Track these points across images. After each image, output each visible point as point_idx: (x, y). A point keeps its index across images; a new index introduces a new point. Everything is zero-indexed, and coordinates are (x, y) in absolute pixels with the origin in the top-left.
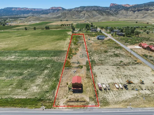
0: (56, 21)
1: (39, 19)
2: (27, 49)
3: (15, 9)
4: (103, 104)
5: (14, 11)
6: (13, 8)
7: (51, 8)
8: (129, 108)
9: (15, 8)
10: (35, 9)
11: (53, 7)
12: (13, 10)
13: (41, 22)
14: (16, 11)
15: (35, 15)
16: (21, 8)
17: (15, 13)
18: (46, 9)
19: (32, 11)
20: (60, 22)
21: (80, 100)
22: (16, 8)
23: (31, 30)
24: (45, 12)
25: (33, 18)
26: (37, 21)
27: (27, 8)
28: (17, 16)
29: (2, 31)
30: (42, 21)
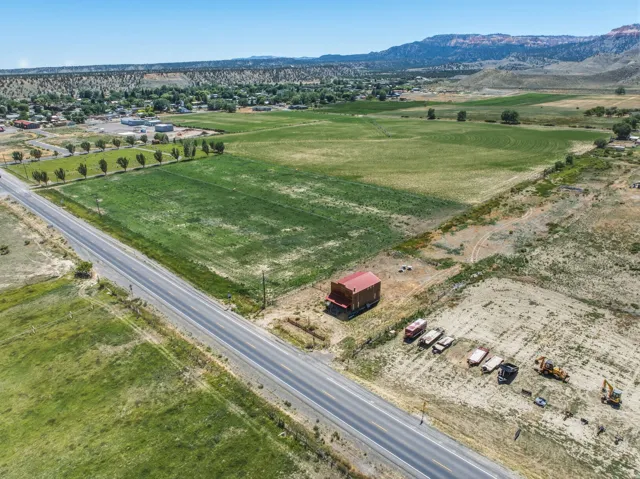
0: (595, 90)
1: (520, 83)
2: (360, 177)
3: (461, 40)
4: (360, 368)
5: (455, 47)
6: (452, 37)
7: (614, 30)
8: (416, 418)
9: (459, 37)
10: (535, 38)
11: (624, 28)
12: (453, 43)
13: (523, 93)
14: (460, 48)
15: (527, 64)
16: (484, 37)
17: (456, 54)
18: (591, 37)
19: (522, 45)
20: (613, 96)
21: (317, 332)
22: (465, 37)
23: (448, 120)
24: (577, 52)
25: (497, 77)
26: (508, 88)
27: (508, 36)
28: (455, 68)
29: (360, 116)
30: (527, 89)
